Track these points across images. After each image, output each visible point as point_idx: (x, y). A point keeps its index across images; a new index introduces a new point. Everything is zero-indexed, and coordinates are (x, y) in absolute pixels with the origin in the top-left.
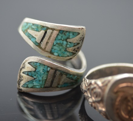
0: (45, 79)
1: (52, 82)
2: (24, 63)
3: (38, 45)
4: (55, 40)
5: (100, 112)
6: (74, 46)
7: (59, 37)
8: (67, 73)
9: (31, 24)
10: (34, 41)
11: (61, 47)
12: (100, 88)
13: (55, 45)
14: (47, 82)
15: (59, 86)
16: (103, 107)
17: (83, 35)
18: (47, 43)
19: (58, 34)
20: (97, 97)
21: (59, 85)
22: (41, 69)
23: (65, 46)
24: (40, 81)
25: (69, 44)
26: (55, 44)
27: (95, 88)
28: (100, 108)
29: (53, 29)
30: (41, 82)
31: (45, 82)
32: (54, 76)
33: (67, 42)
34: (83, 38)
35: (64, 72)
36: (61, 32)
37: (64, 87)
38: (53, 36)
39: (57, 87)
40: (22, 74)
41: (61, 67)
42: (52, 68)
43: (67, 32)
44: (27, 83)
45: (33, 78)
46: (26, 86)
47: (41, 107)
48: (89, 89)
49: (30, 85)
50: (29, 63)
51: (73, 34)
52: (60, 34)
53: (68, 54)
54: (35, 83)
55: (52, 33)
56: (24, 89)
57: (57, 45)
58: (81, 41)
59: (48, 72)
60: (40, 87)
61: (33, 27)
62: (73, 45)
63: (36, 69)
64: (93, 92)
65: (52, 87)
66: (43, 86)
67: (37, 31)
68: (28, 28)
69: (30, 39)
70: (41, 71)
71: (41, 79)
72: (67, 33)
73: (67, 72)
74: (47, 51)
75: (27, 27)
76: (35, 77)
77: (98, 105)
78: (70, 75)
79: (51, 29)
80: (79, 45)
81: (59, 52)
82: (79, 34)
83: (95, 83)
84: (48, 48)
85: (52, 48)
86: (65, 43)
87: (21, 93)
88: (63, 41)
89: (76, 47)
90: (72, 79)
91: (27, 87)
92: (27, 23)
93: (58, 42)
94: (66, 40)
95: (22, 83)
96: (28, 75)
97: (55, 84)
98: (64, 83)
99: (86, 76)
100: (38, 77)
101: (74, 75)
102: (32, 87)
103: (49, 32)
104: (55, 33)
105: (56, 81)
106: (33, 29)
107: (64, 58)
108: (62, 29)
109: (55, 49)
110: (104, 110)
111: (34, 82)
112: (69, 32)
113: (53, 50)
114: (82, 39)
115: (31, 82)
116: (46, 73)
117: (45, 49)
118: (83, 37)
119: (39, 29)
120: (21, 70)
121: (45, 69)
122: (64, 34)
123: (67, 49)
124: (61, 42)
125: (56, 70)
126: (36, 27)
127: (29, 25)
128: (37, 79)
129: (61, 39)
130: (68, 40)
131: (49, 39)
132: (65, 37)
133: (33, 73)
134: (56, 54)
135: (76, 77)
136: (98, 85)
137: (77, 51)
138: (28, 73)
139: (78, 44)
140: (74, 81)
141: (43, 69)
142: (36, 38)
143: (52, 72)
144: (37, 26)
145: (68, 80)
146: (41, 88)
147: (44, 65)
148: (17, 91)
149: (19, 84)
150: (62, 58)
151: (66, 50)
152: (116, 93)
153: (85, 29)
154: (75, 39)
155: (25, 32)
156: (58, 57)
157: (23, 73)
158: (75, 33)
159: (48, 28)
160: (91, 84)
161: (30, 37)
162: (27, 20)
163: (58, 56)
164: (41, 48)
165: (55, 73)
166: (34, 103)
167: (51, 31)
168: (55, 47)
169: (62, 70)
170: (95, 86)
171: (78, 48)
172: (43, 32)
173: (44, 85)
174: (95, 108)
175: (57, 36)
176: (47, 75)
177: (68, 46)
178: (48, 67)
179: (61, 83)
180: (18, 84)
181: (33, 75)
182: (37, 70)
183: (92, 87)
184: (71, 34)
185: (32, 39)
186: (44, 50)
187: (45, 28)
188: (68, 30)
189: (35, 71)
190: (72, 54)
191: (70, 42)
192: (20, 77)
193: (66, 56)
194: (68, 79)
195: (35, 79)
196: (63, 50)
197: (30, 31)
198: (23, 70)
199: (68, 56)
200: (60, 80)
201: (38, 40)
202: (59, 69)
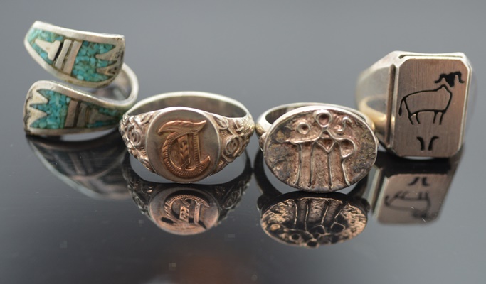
0: (65, 114)
1: (76, 119)
2: (31, 92)
3: (52, 63)
4: (78, 55)
5: (142, 161)
6: (109, 65)
7: (84, 52)
8: (99, 107)
9: (41, 32)
10: (45, 57)
11: (87, 67)
12: (139, 127)
13: (77, 64)
14: (68, 120)
15: (89, 126)
16: (145, 155)
17: (120, 49)
18: (65, 61)
19: (81, 47)
20: (135, 140)
21: (88, 123)
22: (56, 100)
23: (93, 66)
24: (56, 118)
25: (100, 61)
26: (77, 61)
27: (133, 127)
28: (142, 157)
29: (73, 40)
30: (58, 120)
31: (65, 120)
32: (78, 110)
33: (97, 59)
34: (123, 54)
35: (94, 105)
36: (85, 43)
37: (97, 126)
38: (73, 49)
39: (86, 127)
40: (29, 108)
41: (87, 98)
42: (73, 99)
43: (94, 43)
44: (38, 122)
45: (44, 114)
46: (36, 126)
47: (64, 156)
48: (126, 129)
49: (43, 125)
50: (39, 91)
51: (105, 47)
52: (84, 47)
53: (100, 77)
54: (49, 122)
55: (71, 45)
56: (33, 131)
57: (81, 64)
58: (120, 58)
59: (68, 104)
60: (57, 127)
61: (44, 35)
62: (106, 64)
63: (49, 100)
64: (131, 134)
65: (79, 128)
66: (62, 126)
67: (50, 41)
68: (36, 37)
69: (39, 54)
70: (57, 103)
71: (57, 114)
72: (95, 46)
73: (97, 104)
74: (66, 74)
75: (34, 35)
76: (48, 112)
77: (139, 152)
78: (104, 109)
79: (70, 39)
80: (117, 64)
81: (86, 75)
82: (114, 47)
83: (134, 121)
84: (68, 69)
85: (73, 69)
86: (93, 60)
87: (31, 137)
88: (90, 57)
89: (112, 67)
90: (109, 115)
91: (38, 127)
92: (36, 30)
93: (82, 59)
94: (94, 56)
95: (30, 121)
96: (37, 108)
97: (81, 122)
98: (97, 122)
99: (129, 111)
100: (52, 111)
101: (110, 109)
102: (46, 128)
103: (67, 43)
104: (77, 45)
105: (81, 118)
106: (43, 39)
107: (95, 83)
108: (88, 40)
109: (78, 71)
110: (146, 158)
111: (48, 120)
112: (98, 44)
113: (75, 72)
114: (121, 55)
115: (44, 119)
116: (65, 107)
117: (62, 69)
118: (121, 51)
119: (52, 38)
120: (27, 101)
121: (63, 100)
122: (91, 47)
123: (98, 71)
124: (88, 59)
125: (80, 101)
126: (47, 35)
127: (37, 32)
128: (52, 115)
129: (86, 55)
130: (97, 56)
131: (67, 54)
132: (91, 52)
133: (45, 106)
134: (80, 77)
135: (114, 112)
136: (137, 124)
137: (114, 73)
138: (37, 107)
139: (114, 62)
140: (112, 118)
141: (60, 101)
142: (47, 54)
143: (73, 104)
144: (49, 33)
145: (100, 117)
146: (60, 128)
147: (61, 94)
148: (24, 134)
149: (26, 123)
150: (90, 83)
151: (95, 72)
152: (162, 133)
153: (123, 40)
154: (111, 55)
155: (32, 43)
156: (84, 82)
157: (31, 106)
158: (109, 46)
159: (65, 38)
160: (128, 122)
161: (39, 50)
162: (38, 25)
163: (84, 80)
164: (55, 68)
165: (79, 105)
166: (54, 151)
167: (70, 42)
168: (78, 67)
169: (90, 101)
170: (133, 124)
171: (115, 69)
172: (57, 44)
173: (64, 124)
174: (136, 157)
175: (80, 50)
176: (67, 109)
177: (99, 65)
178: (67, 97)
179: (91, 121)
180: (24, 124)
181: (45, 110)
182: (50, 102)
183: (130, 126)
184: (101, 47)
185: (42, 54)
186: (61, 71)
187: (61, 38)
188: (96, 41)
189: (48, 103)
190: (106, 78)
191: (101, 60)
192: (27, 112)
193: (97, 80)
194: (101, 115)
195: (48, 115)
196: (91, 72)
197: (39, 42)
198: (30, 102)
199: (101, 81)
200: (88, 116)
201: (51, 56)
202: (84, 100)
